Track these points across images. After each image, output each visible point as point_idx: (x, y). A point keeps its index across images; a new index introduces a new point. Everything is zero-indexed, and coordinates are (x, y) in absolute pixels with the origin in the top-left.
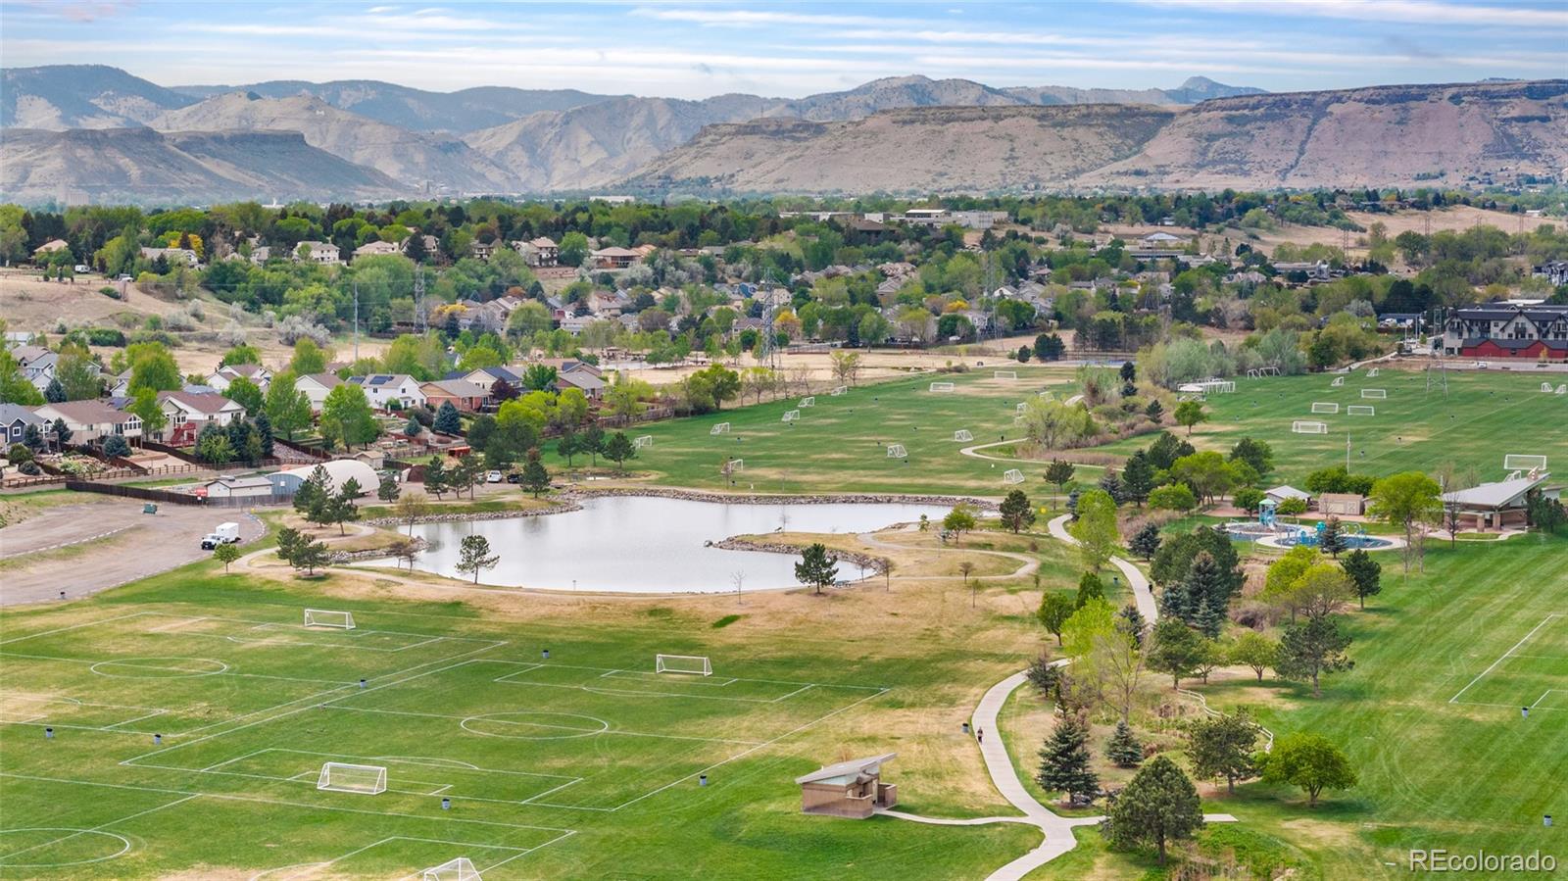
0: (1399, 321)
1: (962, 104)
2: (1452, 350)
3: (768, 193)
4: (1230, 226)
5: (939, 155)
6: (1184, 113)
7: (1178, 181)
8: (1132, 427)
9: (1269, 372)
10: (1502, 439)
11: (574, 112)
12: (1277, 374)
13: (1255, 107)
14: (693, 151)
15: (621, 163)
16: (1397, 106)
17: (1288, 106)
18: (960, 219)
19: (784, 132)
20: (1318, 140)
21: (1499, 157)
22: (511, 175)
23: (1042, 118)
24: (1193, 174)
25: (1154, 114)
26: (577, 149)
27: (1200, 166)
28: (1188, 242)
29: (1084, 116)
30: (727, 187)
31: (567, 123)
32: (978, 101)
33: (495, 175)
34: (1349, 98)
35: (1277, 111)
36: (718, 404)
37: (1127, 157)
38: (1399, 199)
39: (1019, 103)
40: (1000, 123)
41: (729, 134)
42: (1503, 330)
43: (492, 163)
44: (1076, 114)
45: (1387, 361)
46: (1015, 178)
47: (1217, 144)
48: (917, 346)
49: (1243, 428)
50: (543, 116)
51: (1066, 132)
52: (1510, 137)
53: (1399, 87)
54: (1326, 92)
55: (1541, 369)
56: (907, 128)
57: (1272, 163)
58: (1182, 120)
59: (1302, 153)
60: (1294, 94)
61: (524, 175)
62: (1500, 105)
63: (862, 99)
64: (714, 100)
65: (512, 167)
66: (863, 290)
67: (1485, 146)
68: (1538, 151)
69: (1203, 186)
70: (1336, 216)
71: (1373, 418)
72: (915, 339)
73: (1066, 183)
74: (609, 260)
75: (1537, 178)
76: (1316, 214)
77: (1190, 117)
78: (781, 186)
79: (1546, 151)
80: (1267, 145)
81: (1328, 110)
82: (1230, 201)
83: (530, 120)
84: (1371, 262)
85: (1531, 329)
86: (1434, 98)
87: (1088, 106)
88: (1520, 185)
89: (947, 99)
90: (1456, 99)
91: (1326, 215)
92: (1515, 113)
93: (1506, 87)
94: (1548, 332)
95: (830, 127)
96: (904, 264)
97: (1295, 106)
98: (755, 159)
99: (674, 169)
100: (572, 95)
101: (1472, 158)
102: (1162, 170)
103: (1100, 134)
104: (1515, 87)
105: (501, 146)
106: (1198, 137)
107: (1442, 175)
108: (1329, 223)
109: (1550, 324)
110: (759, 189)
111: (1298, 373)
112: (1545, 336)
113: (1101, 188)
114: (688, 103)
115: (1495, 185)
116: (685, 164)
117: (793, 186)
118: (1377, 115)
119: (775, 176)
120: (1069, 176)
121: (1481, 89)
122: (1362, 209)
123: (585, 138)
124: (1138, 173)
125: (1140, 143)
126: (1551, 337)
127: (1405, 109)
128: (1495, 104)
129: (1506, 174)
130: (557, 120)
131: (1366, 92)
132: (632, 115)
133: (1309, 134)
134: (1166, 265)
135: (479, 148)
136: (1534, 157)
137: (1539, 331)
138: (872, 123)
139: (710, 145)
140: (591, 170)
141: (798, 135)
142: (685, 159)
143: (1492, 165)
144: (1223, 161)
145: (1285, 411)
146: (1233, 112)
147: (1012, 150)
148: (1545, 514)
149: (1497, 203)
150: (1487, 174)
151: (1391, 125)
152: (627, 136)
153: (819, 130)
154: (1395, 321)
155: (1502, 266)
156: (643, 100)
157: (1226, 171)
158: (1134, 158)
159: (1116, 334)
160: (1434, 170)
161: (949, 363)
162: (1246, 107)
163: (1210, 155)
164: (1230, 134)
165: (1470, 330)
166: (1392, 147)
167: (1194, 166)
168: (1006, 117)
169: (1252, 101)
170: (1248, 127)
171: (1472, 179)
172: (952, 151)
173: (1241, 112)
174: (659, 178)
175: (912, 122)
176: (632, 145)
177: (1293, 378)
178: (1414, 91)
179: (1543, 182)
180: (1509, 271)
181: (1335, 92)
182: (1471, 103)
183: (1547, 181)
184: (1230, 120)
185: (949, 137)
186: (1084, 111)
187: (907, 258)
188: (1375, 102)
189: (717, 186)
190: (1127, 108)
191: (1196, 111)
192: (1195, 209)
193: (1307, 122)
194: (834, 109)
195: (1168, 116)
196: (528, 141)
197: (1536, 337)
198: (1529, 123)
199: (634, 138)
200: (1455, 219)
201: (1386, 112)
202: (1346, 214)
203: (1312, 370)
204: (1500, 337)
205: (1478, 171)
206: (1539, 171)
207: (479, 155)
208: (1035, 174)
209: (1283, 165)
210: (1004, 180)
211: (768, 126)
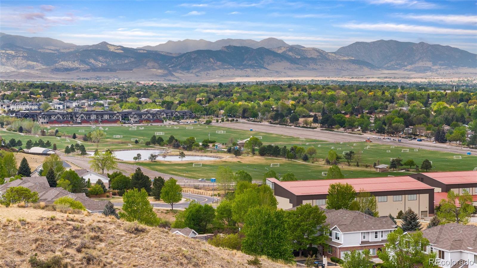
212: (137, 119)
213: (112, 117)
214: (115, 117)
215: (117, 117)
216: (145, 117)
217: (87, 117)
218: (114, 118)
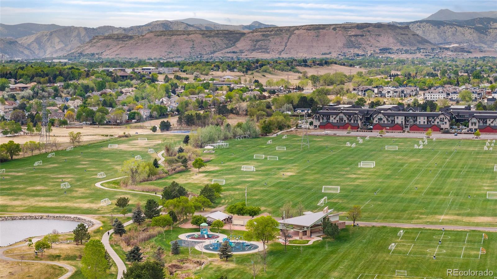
0: (302, 111)
1: (179, 30)
2: (316, 126)
3: (113, 59)
4: (257, 72)
5: (170, 46)
6: (249, 33)
7: (246, 55)
8: (174, 169)
9: (245, 137)
10: (325, 173)
11: (53, 31)
12: (248, 138)
13: (271, 31)
14: (90, 45)
15: (68, 48)
16: (316, 31)
17: (281, 31)
18: (161, 70)
19: (119, 39)
20: (291, 42)
21: (348, 48)
22: (32, 52)
23: (203, 34)
24: (251, 53)
25: (238, 33)
26: (54, 44)
27: (253, 50)
28: (237, 79)
29: (217, 34)
30: (100, 56)
31: (51, 35)
32: (185, 28)
33: (27, 52)
34: (301, 28)
35: (278, 32)
36: (12, 158)
37: (230, 47)
38: (314, 62)
39: (198, 30)
40: (190, 36)
41: (102, 39)
42: (335, 119)
43: (26, 48)
44: (214, 33)
45: (292, 131)
46: (194, 54)
47: (259, 43)
48: (118, 124)
49: (222, 168)
50: (43, 32)
51: (211, 39)
52: (352, 41)
53: (317, 25)
54: (294, 26)
55: (348, 134)
56: (159, 37)
57: (276, 49)
58: (248, 35)
59: (286, 46)
60: (283, 27)
61: (37, 52)
62: (348, 31)
63: (147, 28)
64: (100, 28)
65: (33, 49)
66: (110, 100)
67: (344, 44)
68: (360, 46)
69: (254, 57)
70: (293, 68)
71: (277, 161)
72: (118, 121)
73: (211, 55)
74: (18, 88)
75: (360, 54)
76: (286, 67)
77: (251, 34)
78: (118, 56)
79: (363, 46)
80: (275, 43)
81: (294, 32)
82: (257, 63)
83: (39, 34)
84: (298, 86)
85: (345, 118)
86: (328, 29)
87: (218, 30)
88: (354, 56)
89: (175, 28)
90: (334, 29)
91: (289, 68)
92: (353, 34)
93: (350, 25)
94: (351, 119)
95: (135, 37)
96: (132, 88)
97: (284, 31)
98: (110, 48)
99: (83, 50)
100: (53, 26)
101: (340, 48)
102: (242, 52)
103: (222, 40)
104: (353, 25)
105: (29, 42)
106: (253, 41)
107: (330, 53)
108: (290, 70)
109: (352, 116)
110: (110, 57)
111: (256, 137)
112: (350, 121)
113: (222, 57)
114: (91, 29)
115: (347, 57)
116: (87, 49)
117: (122, 56)
118: (310, 34)
119: (116, 53)
120: (211, 53)
121: (342, 26)
122: (301, 66)
123: (57, 40)
124: (234, 52)
125: (235, 43)
126: (352, 122)
127: (319, 32)
128: (347, 31)
129: (350, 53)
130: (48, 34)
131: (306, 27)
132: (72, 32)
133: (288, 40)
134: (225, 89)
135: (22, 43)
136: (359, 48)
137: (348, 119)
138: (148, 36)
139: (95, 43)
140: (59, 50)
141: (124, 39)
142: (87, 47)
143: (346, 50)
144: (261, 49)
145: (243, 158)
146: (264, 33)
147: (193, 45)
148: (330, 230)
149: (345, 63)
150: (344, 53)
151: (314, 37)
152: (71, 39)
153: (131, 38)
154: (301, 111)
155: (342, 89)
156: (76, 28)
157: (262, 52)
158: (232, 47)
159: (193, 120)
160: (328, 52)
161: (124, 133)
162: (268, 31)
163: (257, 47)
164: (263, 40)
165: (323, 119)
166: (314, 44)
167: (252, 50)
168: (191, 34)
169: (270, 29)
170: (269, 38)
171: (339, 55)
172: (174, 45)
173: (266, 33)
174: (78, 53)
175: (161, 35)
176: (72, 42)
177: (254, 140)
178: (321, 26)
179: (361, 56)
180: (345, 90)
181: (296, 26)
182: (339, 30)
183: (363, 55)
184: (263, 35)
185: (173, 40)
186: (217, 32)
187: (134, 86)
188: (309, 30)
189: (97, 56)
190: (230, 31)
191: (252, 32)
192: (245, 66)
193: (288, 36)
194: (138, 31)
195: (243, 34)
196: (38, 41)
197: (347, 122)
198: (358, 37)
199: (73, 40)
200: (331, 69)
201: (312, 33)
202: (296, 67)
203: (262, 135)
204: (334, 122)
205: (341, 52)
206: (360, 52)
207: (22, 45)
208: (200, 52)
209: (280, 50)
210: (191, 54)
211: (114, 36)
212: (477, 124)
213: (433, 120)
214: (437, 120)
215: (440, 121)
216: (492, 122)
217: (389, 119)
218: (436, 123)
